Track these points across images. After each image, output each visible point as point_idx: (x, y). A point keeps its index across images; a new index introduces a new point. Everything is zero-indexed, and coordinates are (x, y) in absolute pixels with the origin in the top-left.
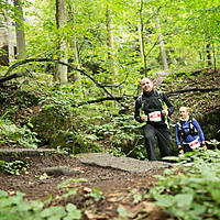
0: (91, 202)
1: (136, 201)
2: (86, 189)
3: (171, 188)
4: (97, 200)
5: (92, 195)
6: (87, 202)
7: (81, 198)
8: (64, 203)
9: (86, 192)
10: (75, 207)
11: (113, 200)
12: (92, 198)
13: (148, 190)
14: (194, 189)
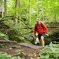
1: (35, 56)
2: (22, 52)
3: (44, 54)
5: (24, 54)
6: (23, 56)
7: (21, 55)
10: (20, 57)
11: (29, 56)
13: (38, 54)
14: (50, 54)
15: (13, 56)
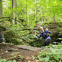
0: (20, 59)
1: (33, 59)
2: (19, 55)
3: (43, 56)
4: (22, 59)
5: (21, 57)
6: (19, 59)
7: (17, 58)
8: (12, 60)
9: (19, 56)
10: (16, 61)
11: (27, 59)
12: (21, 58)
13: (37, 56)
14: (50, 56)
15: (8, 60)
